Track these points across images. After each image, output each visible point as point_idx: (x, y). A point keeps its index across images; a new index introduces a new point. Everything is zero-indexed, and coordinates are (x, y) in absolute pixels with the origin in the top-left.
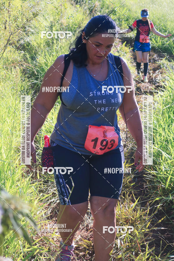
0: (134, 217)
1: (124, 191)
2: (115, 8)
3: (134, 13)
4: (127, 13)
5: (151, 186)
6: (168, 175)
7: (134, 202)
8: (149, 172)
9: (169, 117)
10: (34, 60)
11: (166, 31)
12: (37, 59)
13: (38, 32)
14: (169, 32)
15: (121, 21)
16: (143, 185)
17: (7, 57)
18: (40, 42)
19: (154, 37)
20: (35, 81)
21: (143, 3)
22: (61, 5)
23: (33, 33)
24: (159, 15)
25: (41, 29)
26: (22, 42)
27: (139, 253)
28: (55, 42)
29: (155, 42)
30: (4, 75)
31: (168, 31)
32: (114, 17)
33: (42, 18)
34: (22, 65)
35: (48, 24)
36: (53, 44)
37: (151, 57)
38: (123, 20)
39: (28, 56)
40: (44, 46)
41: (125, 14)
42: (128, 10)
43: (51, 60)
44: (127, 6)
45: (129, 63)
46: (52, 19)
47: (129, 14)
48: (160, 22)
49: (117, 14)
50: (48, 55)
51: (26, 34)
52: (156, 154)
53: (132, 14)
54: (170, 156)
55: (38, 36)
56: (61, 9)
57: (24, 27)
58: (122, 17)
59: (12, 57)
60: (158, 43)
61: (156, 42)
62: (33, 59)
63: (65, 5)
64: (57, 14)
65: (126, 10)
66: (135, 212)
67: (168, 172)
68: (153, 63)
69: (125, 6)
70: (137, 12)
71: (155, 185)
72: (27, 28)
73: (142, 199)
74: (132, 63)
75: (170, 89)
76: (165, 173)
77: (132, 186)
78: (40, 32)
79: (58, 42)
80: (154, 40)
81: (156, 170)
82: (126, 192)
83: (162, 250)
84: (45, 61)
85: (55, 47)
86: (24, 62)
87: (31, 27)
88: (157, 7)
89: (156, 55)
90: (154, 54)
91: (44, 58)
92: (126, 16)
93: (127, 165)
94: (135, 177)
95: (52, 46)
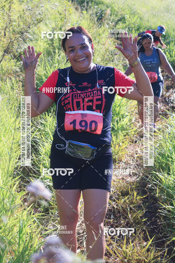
0: (146, 259)
3: (146, 22)
4: (138, 22)
5: (166, 223)
7: (146, 240)
8: (165, 206)
13: (37, 39)
15: (132, 30)
16: (156, 221)
19: (169, 51)
21: (157, 11)
22: (65, 10)
23: (31, 40)
26: (19, 50)
28: (57, 51)
32: (123, 26)
34: (18, 76)
35: (49, 31)
36: (55, 53)
38: (134, 29)
40: (44, 55)
41: (136, 22)
42: (139, 18)
44: (138, 14)
46: (53, 25)
47: (140, 23)
49: (127, 22)
50: (49, 65)
51: (24, 40)
53: (144, 23)
55: (37, 43)
56: (65, 14)
57: (20, 32)
58: (131, 26)
59: (7, 66)
60: (172, 57)
61: (171, 56)
63: (70, 10)
64: (60, 20)
65: (136, 19)
66: (149, 253)
68: (166, 80)
69: (136, 13)
70: (150, 21)
71: (170, 222)
72: (25, 34)
73: (157, 239)
77: (143, 222)
78: (39, 39)
79: (60, 52)
80: (169, 53)
82: (137, 229)
84: (45, 73)
85: (57, 57)
86: (21, 73)
87: (29, 33)
91: (44, 69)
92: (136, 24)
93: (138, 198)
94: (146, 212)
95: (53, 55)
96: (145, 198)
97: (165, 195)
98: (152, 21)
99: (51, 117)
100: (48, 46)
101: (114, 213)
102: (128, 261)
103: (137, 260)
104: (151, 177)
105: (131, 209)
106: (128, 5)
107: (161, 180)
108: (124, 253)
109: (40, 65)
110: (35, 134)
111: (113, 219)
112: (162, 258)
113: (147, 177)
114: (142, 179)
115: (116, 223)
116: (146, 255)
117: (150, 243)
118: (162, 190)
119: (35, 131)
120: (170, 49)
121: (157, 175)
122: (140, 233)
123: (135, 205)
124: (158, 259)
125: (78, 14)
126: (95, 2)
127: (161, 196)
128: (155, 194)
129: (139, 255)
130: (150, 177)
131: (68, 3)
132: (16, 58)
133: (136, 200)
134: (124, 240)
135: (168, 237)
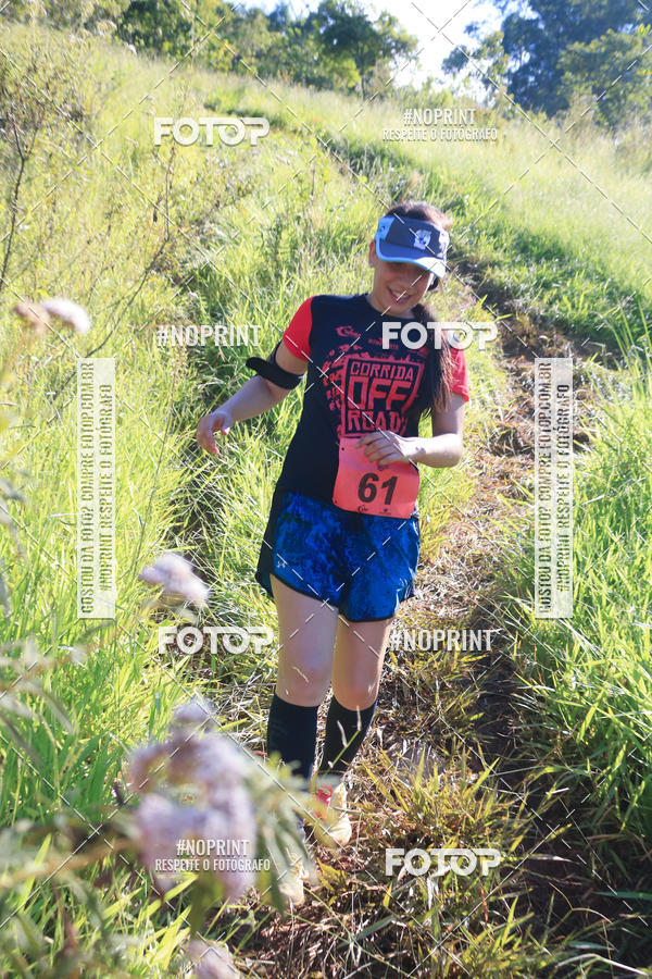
0: (473, 816)
1: (450, 734)
2: (464, 195)
3: (518, 218)
4: (495, 215)
5: (531, 728)
6: (584, 701)
7: (476, 767)
8: (530, 686)
9: (599, 531)
10: (219, 319)
11: (604, 280)
12: (228, 318)
14: (612, 283)
15: (479, 235)
16: (506, 721)
17: (142, 301)
18: (240, 271)
19: (569, 293)
20: (218, 381)
21: (546, 191)
22: (314, 172)
23: (221, 242)
24: (587, 230)
25: (246, 231)
26: (189, 266)
27: (483, 923)
29: (569, 305)
30: (130, 353)
31: (609, 280)
33: (253, 201)
35: (269, 222)
37: (555, 348)
39: (203, 306)
40: (250, 281)
41: (491, 216)
42: (500, 206)
43: (266, 324)
44: (498, 195)
45: (490, 358)
46: (281, 208)
47: (502, 217)
48: (591, 250)
49: (467, 214)
51: (203, 241)
52: (551, 635)
53: (511, 219)
54: (592, 646)
56: (313, 182)
57: (196, 221)
58: (479, 223)
59: (157, 302)
60: (577, 310)
61: (573, 306)
62: (213, 315)
63: (326, 173)
64: (298, 196)
65: (493, 206)
66: (481, 802)
67: (586, 695)
69: (493, 192)
70: (527, 214)
71: (541, 727)
72: (208, 225)
73: (503, 767)
74: (499, 360)
75: (605, 449)
76: (577, 696)
77: (472, 722)
78: (243, 240)
79: (294, 275)
81: (550, 683)
82: (455, 739)
83: (551, 925)
85: (283, 287)
87: (219, 224)
88: (585, 206)
89: (569, 343)
90: (564, 341)
91: (249, 317)
92: (492, 221)
93: (464, 659)
94: (482, 696)
95: (275, 283)
96: (480, 662)
97: (533, 657)
98: (532, 216)
99: (256, 437)
100: (262, 259)
101: (401, 693)
102: (424, 818)
103: (448, 817)
104: (502, 608)
105: (443, 686)
106: (473, 171)
107: (528, 619)
108: (417, 798)
109: (240, 306)
110: (211, 477)
111: (397, 708)
112: (513, 817)
113: (491, 608)
114: (478, 612)
115: (402, 719)
116: (473, 807)
117: (485, 775)
118: (527, 645)
119: (214, 470)
120: (572, 288)
121: (517, 606)
122: (461, 749)
123: (454, 677)
124: (504, 818)
125: (345, 183)
126: (391, 159)
127: (523, 658)
128: (508, 654)
129: (456, 806)
130: (498, 608)
131: (322, 154)
132: (181, 286)
133: (459, 663)
134: (418, 764)
135: (533, 764)
